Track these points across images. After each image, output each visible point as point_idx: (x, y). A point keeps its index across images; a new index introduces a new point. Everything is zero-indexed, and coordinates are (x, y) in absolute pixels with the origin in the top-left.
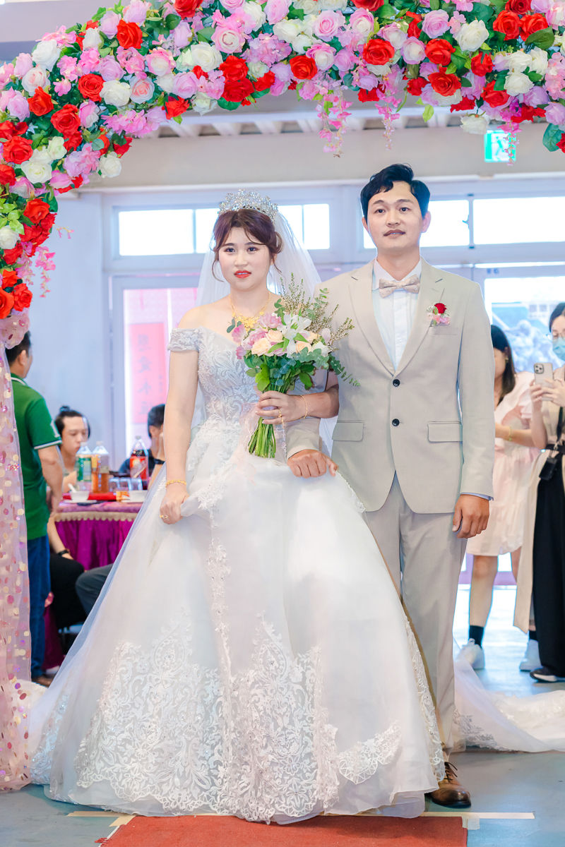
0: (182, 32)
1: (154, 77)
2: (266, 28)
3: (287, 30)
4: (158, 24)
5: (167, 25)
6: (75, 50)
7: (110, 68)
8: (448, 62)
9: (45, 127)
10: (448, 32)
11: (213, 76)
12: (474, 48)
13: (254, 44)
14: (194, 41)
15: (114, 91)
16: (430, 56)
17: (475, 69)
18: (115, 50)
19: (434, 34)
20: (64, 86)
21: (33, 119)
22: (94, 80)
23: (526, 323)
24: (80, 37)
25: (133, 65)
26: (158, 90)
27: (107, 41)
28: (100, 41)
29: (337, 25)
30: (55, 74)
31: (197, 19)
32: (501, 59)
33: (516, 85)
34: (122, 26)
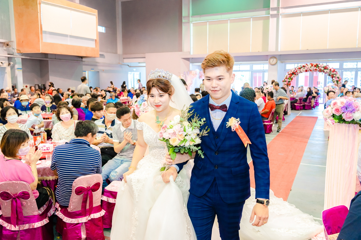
1: (301, 71)
3: (310, 68)
4: (301, 68)
6: (296, 69)
11: (305, 71)
13: (308, 69)
14: (304, 69)
17: (323, 71)
18: (298, 69)
19: (320, 69)
21: (292, 73)
22: (297, 71)
29: (313, 68)
31: (304, 67)
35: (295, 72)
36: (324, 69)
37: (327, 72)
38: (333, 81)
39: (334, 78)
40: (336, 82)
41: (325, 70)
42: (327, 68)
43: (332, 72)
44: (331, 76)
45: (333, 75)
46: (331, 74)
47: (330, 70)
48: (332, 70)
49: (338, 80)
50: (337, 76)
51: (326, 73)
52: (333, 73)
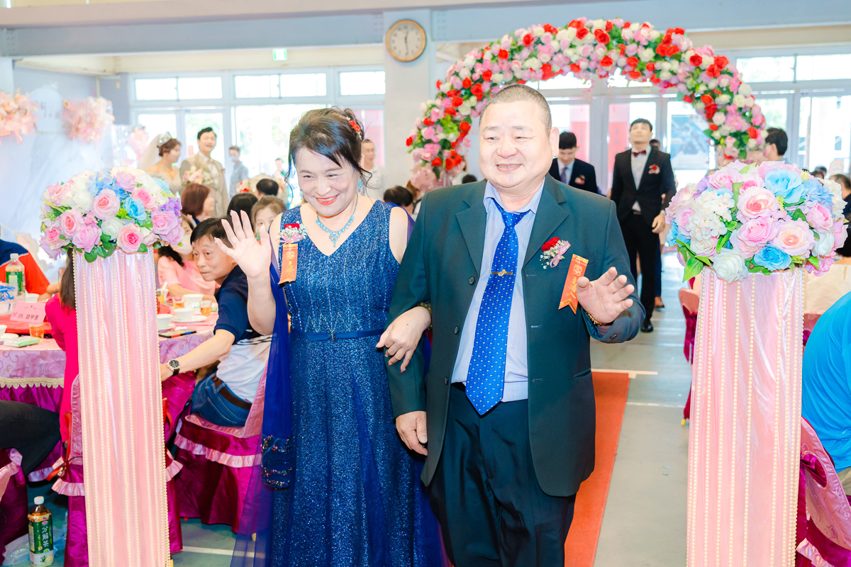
0: (526, 52)
1: (513, 72)
2: (560, 51)
3: (569, 52)
4: (515, 50)
5: (520, 49)
6: (481, 61)
7: (496, 68)
8: (635, 66)
9: (468, 92)
10: (636, 54)
11: (537, 72)
12: (647, 60)
13: (555, 59)
14: (530, 56)
15: (496, 77)
16: (629, 64)
17: (648, 68)
18: (497, 61)
19: (630, 55)
20: (477, 76)
21: (463, 88)
22: (489, 73)
23: (687, 125)
24: (483, 54)
25: (505, 67)
26: (515, 77)
27: (494, 57)
28: (491, 56)
29: (590, 51)
30: (473, 71)
31: (532, 48)
32: (658, 65)
33: (665, 76)
34: (501, 51)
35: (481, 81)
36: (656, 57)
37: (674, 73)
38: (717, 134)
39: (718, 118)
40: (731, 142)
41: (666, 66)
42: (676, 49)
43: (704, 76)
44: (701, 105)
45: (713, 94)
46: (702, 88)
47: (696, 60)
48: (707, 61)
49: (745, 126)
50: (739, 101)
51: (668, 84)
52: (713, 84)
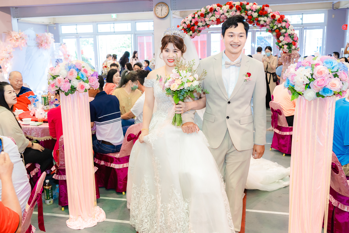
0: (210, 14)
1: (206, 22)
2: (223, 14)
3: (226, 14)
4: (207, 13)
5: (208, 13)
6: (194, 18)
7: (200, 20)
8: (251, 19)
9: (189, 29)
10: (251, 14)
11: (215, 22)
12: (255, 17)
13: (221, 17)
14: (212, 16)
15: (200, 24)
16: (248, 18)
17: (256, 20)
18: (200, 18)
19: (249, 15)
20: (192, 23)
21: (187, 28)
22: (197, 22)
23: (263, 40)
24: (195, 15)
25: (203, 20)
26: (206, 24)
27: (199, 16)
28: (197, 16)
29: (234, 14)
30: (191, 22)
31: (213, 13)
32: (260, 19)
33: (262, 23)
34: (201, 14)
35: (194, 25)
36: (259, 16)
37: (265, 22)
38: (280, 44)
39: (281, 38)
40: (286, 47)
41: (262, 19)
42: (266, 12)
43: (276, 22)
44: (275, 34)
45: (280, 29)
46: (275, 27)
47: (273, 17)
48: (278, 17)
49: (291, 41)
50: (289, 32)
51: (262, 26)
52: (279, 25)
